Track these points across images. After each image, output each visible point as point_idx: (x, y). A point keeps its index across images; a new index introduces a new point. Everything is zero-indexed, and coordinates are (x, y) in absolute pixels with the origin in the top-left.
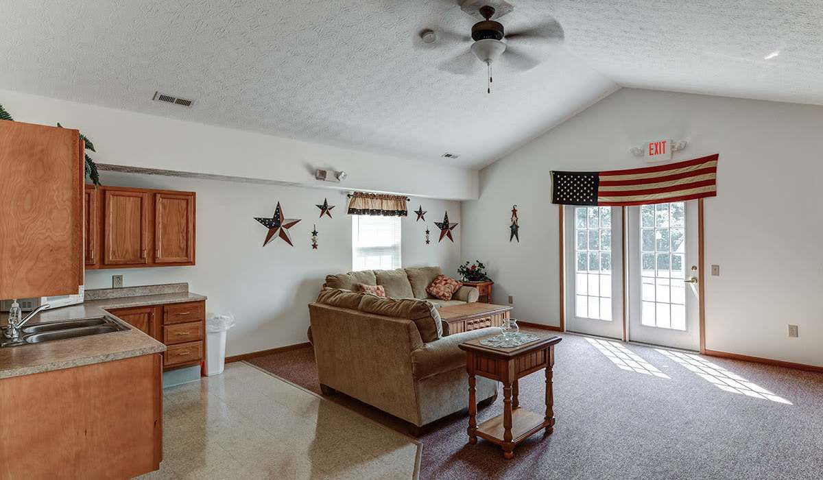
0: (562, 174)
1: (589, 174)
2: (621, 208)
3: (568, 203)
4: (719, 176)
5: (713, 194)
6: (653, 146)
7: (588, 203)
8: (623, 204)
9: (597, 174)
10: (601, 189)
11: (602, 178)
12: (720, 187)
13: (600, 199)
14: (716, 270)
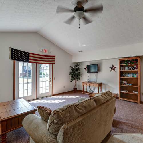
0: (15, 50)
1: (26, 53)
2: (35, 64)
3: (18, 60)
4: (56, 60)
5: (55, 63)
6: (45, 50)
7: (26, 61)
8: (36, 63)
9: (29, 53)
10: (30, 58)
11: (30, 55)
12: (56, 62)
13: (30, 61)
14: (55, 78)
